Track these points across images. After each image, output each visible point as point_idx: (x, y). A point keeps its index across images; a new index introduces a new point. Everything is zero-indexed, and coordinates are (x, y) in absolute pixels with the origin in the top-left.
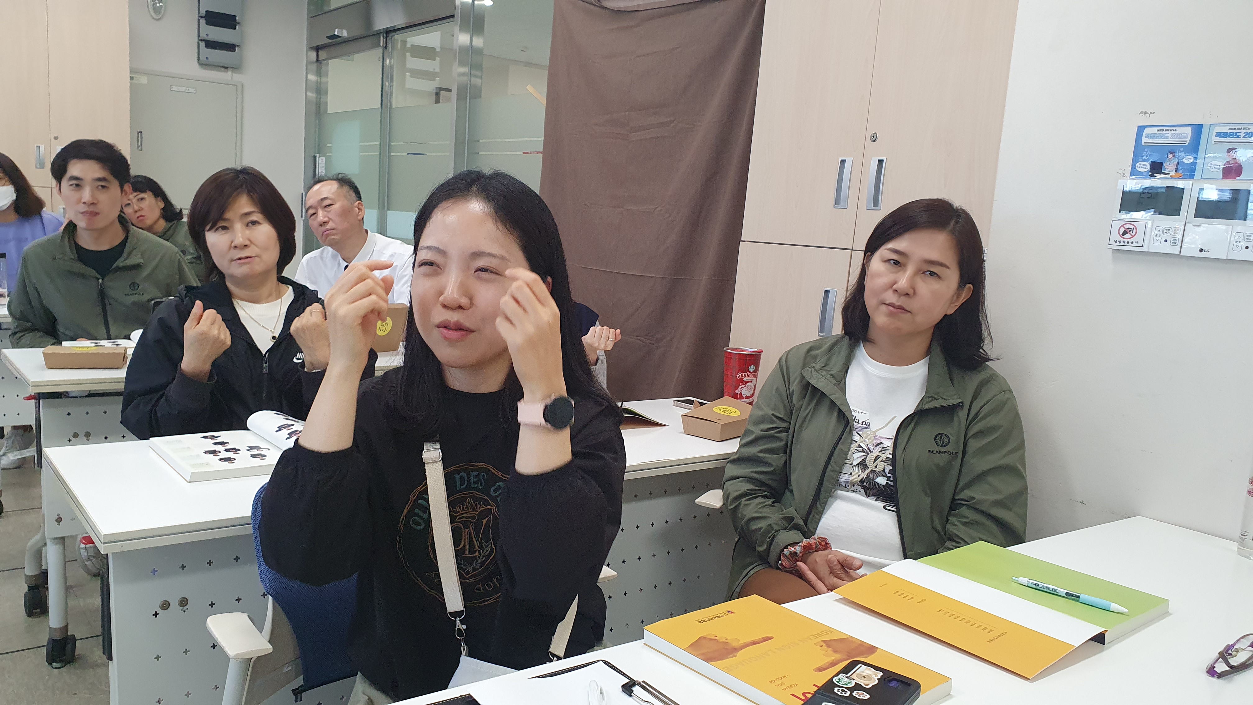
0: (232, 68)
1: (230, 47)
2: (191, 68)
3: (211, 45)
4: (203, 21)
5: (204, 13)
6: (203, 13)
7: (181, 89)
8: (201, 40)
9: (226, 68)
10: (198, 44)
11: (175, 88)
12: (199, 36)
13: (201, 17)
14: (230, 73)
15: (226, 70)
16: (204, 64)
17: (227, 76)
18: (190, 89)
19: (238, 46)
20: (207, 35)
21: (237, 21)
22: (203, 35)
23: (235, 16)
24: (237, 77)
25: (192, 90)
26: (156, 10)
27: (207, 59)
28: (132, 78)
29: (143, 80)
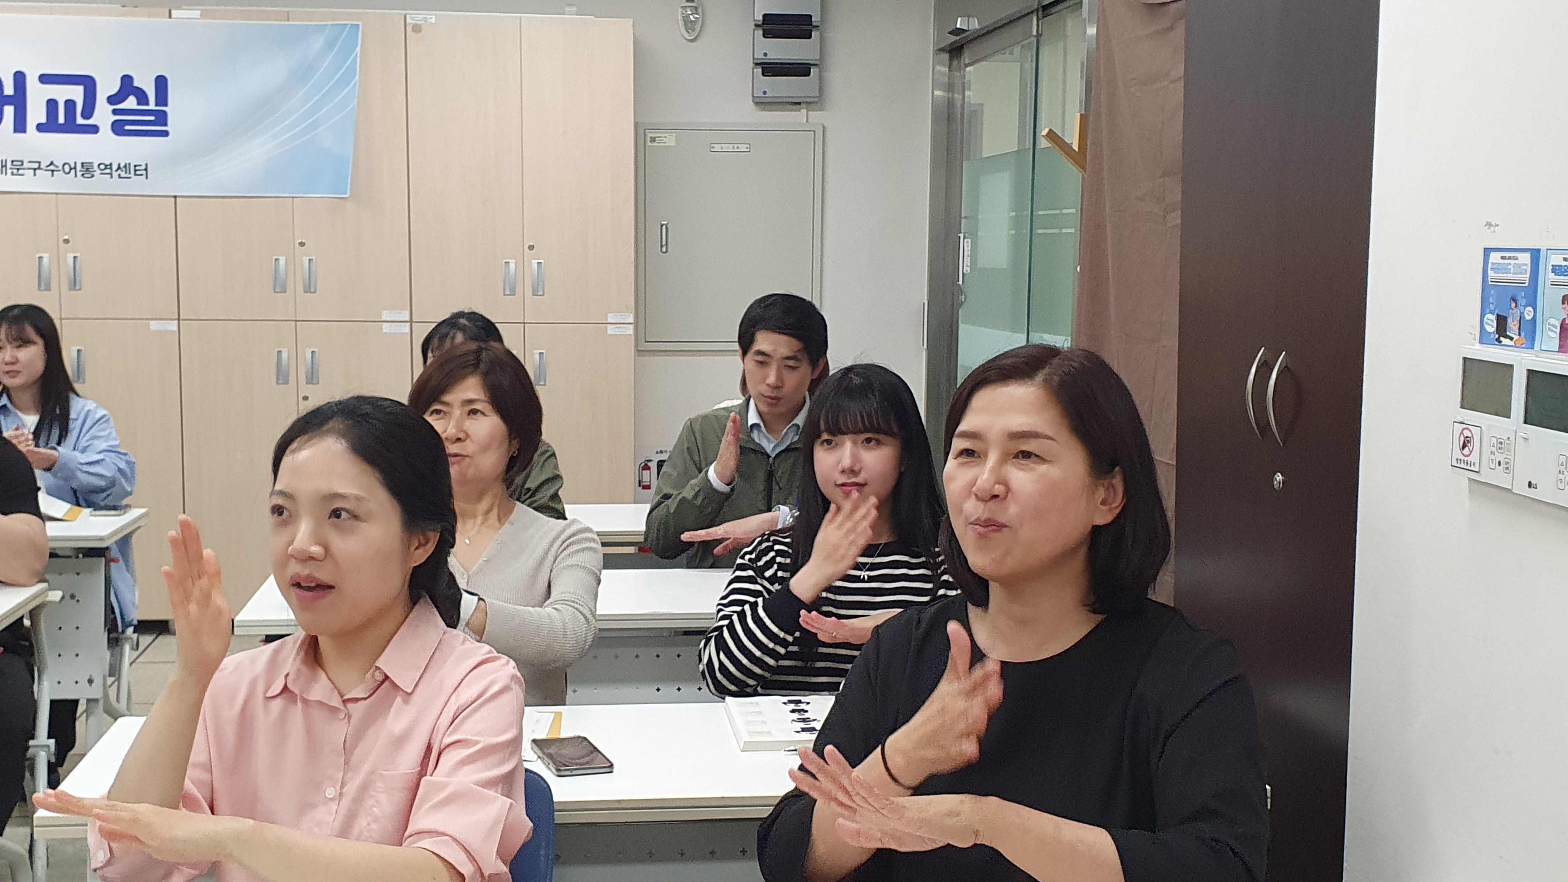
0: (808, 103)
1: (801, 70)
2: (743, 109)
3: (771, 69)
4: (760, 32)
5: (761, 18)
6: (759, 19)
7: (726, 148)
8: (757, 64)
9: (799, 103)
10: (753, 72)
11: (717, 148)
12: (754, 58)
13: (757, 25)
14: (804, 111)
15: (798, 106)
16: (763, 103)
17: (799, 116)
18: (739, 145)
19: (815, 65)
20: (765, 54)
21: (814, 24)
22: (759, 56)
23: (810, 16)
24: (816, 117)
25: (743, 148)
26: (689, 25)
27: (765, 93)
28: (653, 140)
29: (670, 140)
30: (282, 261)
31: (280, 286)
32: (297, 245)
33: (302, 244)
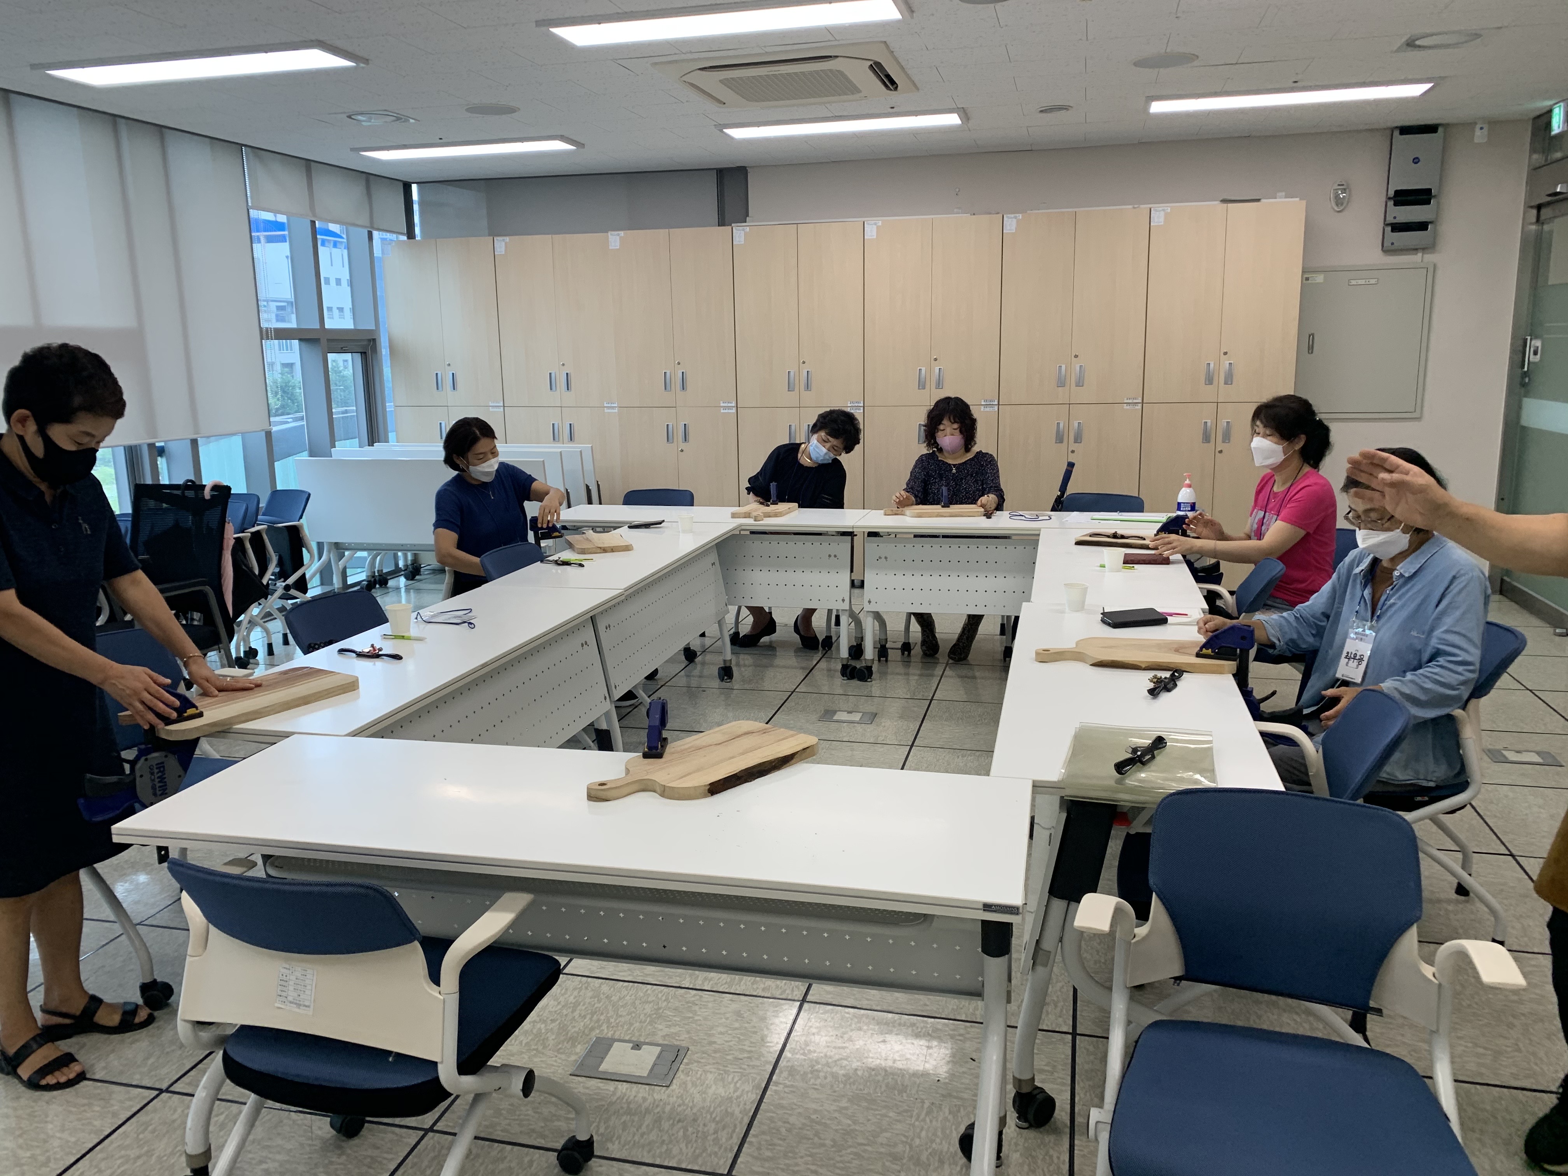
0: (1425, 249)
1: (1422, 226)
2: (1374, 255)
3: (1398, 227)
4: (1391, 203)
5: (1393, 193)
6: (1391, 193)
7: (1360, 282)
8: (1388, 225)
9: (1416, 250)
10: (1384, 230)
11: (1353, 282)
12: (1385, 221)
13: (1390, 198)
14: (1420, 255)
15: (1415, 252)
16: (1389, 250)
17: (1417, 258)
18: (1370, 281)
19: (1431, 222)
20: (1395, 218)
21: (1433, 194)
22: (1390, 219)
23: (1431, 189)
24: (1429, 258)
25: (1373, 281)
26: (1338, 202)
27: (1392, 244)
28: (1307, 279)
29: (1320, 278)
30: (1064, 367)
31: (1061, 383)
32: (1073, 357)
33: (1076, 356)
